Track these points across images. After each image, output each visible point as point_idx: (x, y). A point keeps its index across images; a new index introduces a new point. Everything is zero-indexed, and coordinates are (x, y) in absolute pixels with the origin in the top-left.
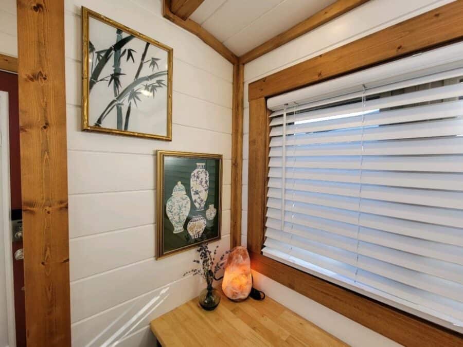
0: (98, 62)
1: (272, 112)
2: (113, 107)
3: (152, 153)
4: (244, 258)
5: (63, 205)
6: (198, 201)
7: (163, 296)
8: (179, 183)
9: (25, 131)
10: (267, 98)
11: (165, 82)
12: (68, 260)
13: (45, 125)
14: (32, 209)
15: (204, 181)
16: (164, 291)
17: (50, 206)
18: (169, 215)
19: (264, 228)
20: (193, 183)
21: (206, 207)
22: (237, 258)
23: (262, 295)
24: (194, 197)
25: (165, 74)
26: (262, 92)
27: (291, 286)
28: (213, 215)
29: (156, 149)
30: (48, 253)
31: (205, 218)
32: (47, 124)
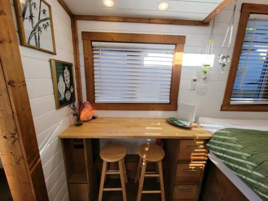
0: (23, 8)
1: (93, 47)
2: (33, 35)
3: (48, 60)
4: (89, 105)
5: (24, 83)
6: (68, 84)
7: (61, 125)
8: (61, 75)
9: (3, 43)
10: (92, 41)
11: (49, 24)
12: (30, 109)
13: (10, 41)
14: (14, 84)
15: (68, 75)
16: (61, 123)
17: (20, 84)
18: (59, 90)
19: (94, 93)
20: (65, 75)
21: (70, 87)
22: (87, 105)
23: (96, 117)
24: (66, 82)
25: (49, 19)
26: (90, 38)
27: (107, 109)
28: (73, 91)
29: (50, 58)
30: (23, 106)
31: (70, 92)
32: (11, 40)
